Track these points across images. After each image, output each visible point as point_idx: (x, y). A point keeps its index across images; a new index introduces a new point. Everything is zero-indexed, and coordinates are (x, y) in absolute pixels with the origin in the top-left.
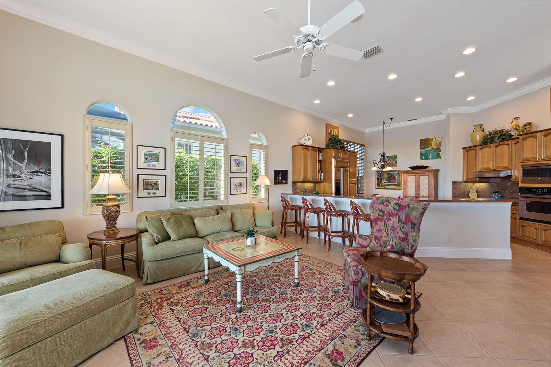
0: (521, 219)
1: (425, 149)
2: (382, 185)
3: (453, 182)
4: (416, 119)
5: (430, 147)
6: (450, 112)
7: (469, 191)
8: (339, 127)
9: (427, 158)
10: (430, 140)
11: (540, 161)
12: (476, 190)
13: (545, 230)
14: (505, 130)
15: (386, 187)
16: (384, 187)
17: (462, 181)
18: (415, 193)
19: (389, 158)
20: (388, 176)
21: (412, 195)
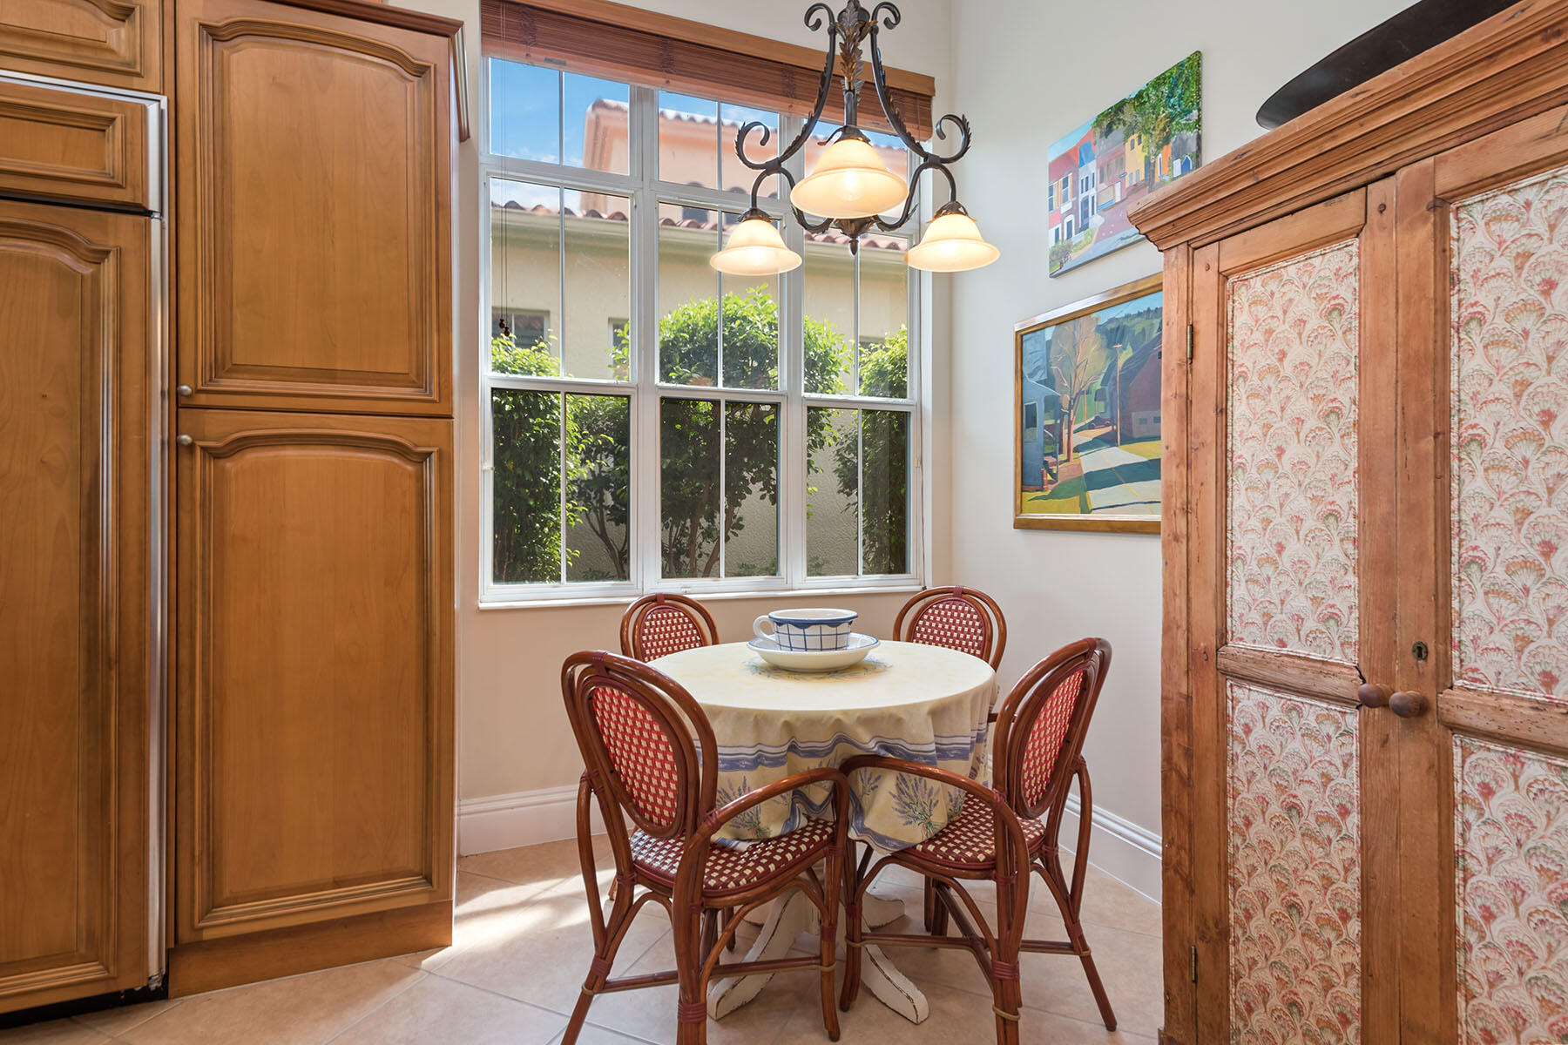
2: (1064, 474)
15: (1097, 501)
18: (1347, 600)
19: (1119, 131)
20: (1112, 367)
21: (1294, 647)
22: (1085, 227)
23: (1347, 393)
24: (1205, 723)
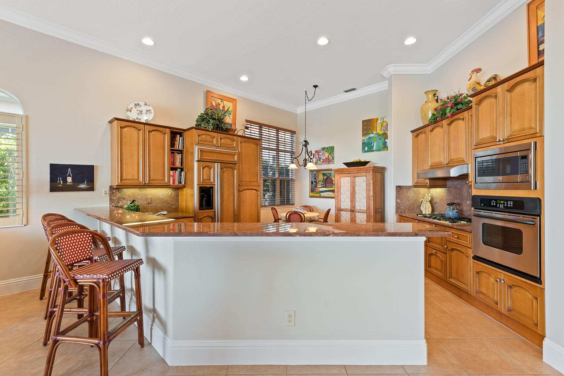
0: (476, 258)
1: (368, 135)
2: (317, 191)
3: (397, 186)
4: (354, 89)
5: (375, 132)
6: (392, 73)
7: (421, 201)
8: (236, 100)
9: (370, 150)
10: (375, 121)
11: (502, 143)
12: (430, 199)
13: (510, 287)
14: (463, 96)
15: (322, 194)
16: (318, 195)
17: (410, 184)
18: (349, 204)
19: (324, 151)
20: (324, 178)
21: (346, 208)
22: (320, 160)
23: (349, 188)
24: (339, 215)
